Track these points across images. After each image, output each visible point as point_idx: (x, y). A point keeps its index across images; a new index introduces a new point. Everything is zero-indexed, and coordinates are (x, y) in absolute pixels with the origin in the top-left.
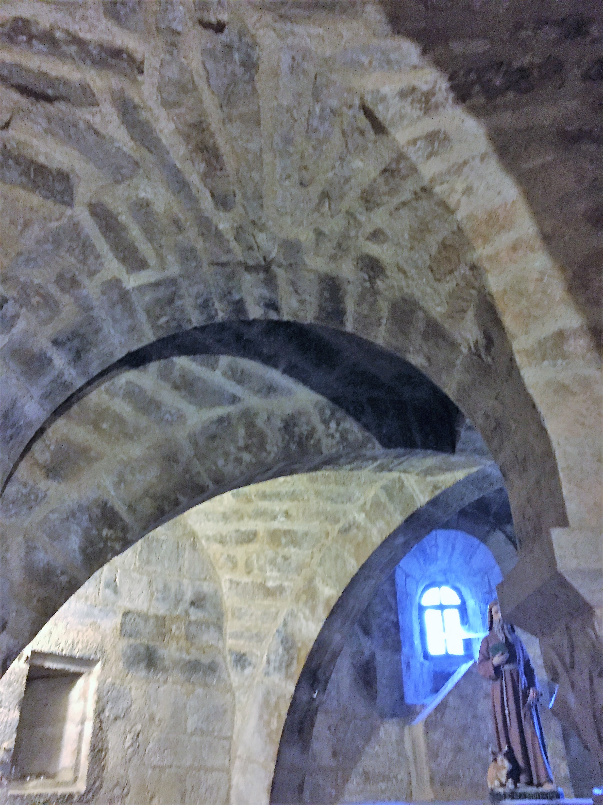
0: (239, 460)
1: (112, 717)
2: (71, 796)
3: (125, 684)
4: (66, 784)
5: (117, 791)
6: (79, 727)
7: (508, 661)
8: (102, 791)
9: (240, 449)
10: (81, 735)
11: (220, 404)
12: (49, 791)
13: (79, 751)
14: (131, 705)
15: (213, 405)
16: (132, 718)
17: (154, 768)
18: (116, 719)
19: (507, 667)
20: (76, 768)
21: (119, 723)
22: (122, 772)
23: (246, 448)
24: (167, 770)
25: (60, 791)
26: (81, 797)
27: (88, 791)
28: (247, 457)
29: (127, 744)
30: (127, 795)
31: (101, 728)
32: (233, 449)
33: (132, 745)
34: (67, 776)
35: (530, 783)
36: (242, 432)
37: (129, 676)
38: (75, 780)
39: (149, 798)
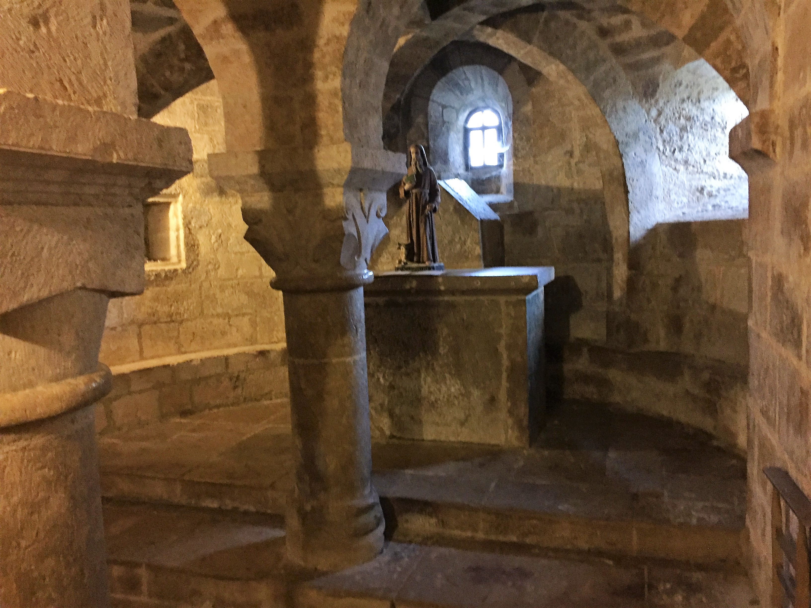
0: (182, 70)
1: (197, 226)
2: (176, 270)
3: (204, 207)
4: (174, 264)
5: (210, 267)
6: (176, 233)
7: (415, 187)
8: (200, 267)
9: (182, 60)
10: (178, 238)
11: (162, 27)
12: (167, 268)
13: (178, 246)
14: (211, 218)
15: (156, 29)
16: (214, 225)
18: (200, 227)
19: (414, 191)
20: (179, 256)
21: (204, 230)
22: (213, 256)
23: (187, 59)
24: (246, 255)
25: (172, 267)
26: (184, 271)
27: (188, 268)
28: (188, 66)
29: (213, 241)
30: (219, 267)
31: (190, 233)
32: (176, 62)
33: (217, 241)
34: (174, 259)
35: (419, 262)
36: (182, 47)
37: (207, 201)
38: (180, 261)
39: (235, 270)
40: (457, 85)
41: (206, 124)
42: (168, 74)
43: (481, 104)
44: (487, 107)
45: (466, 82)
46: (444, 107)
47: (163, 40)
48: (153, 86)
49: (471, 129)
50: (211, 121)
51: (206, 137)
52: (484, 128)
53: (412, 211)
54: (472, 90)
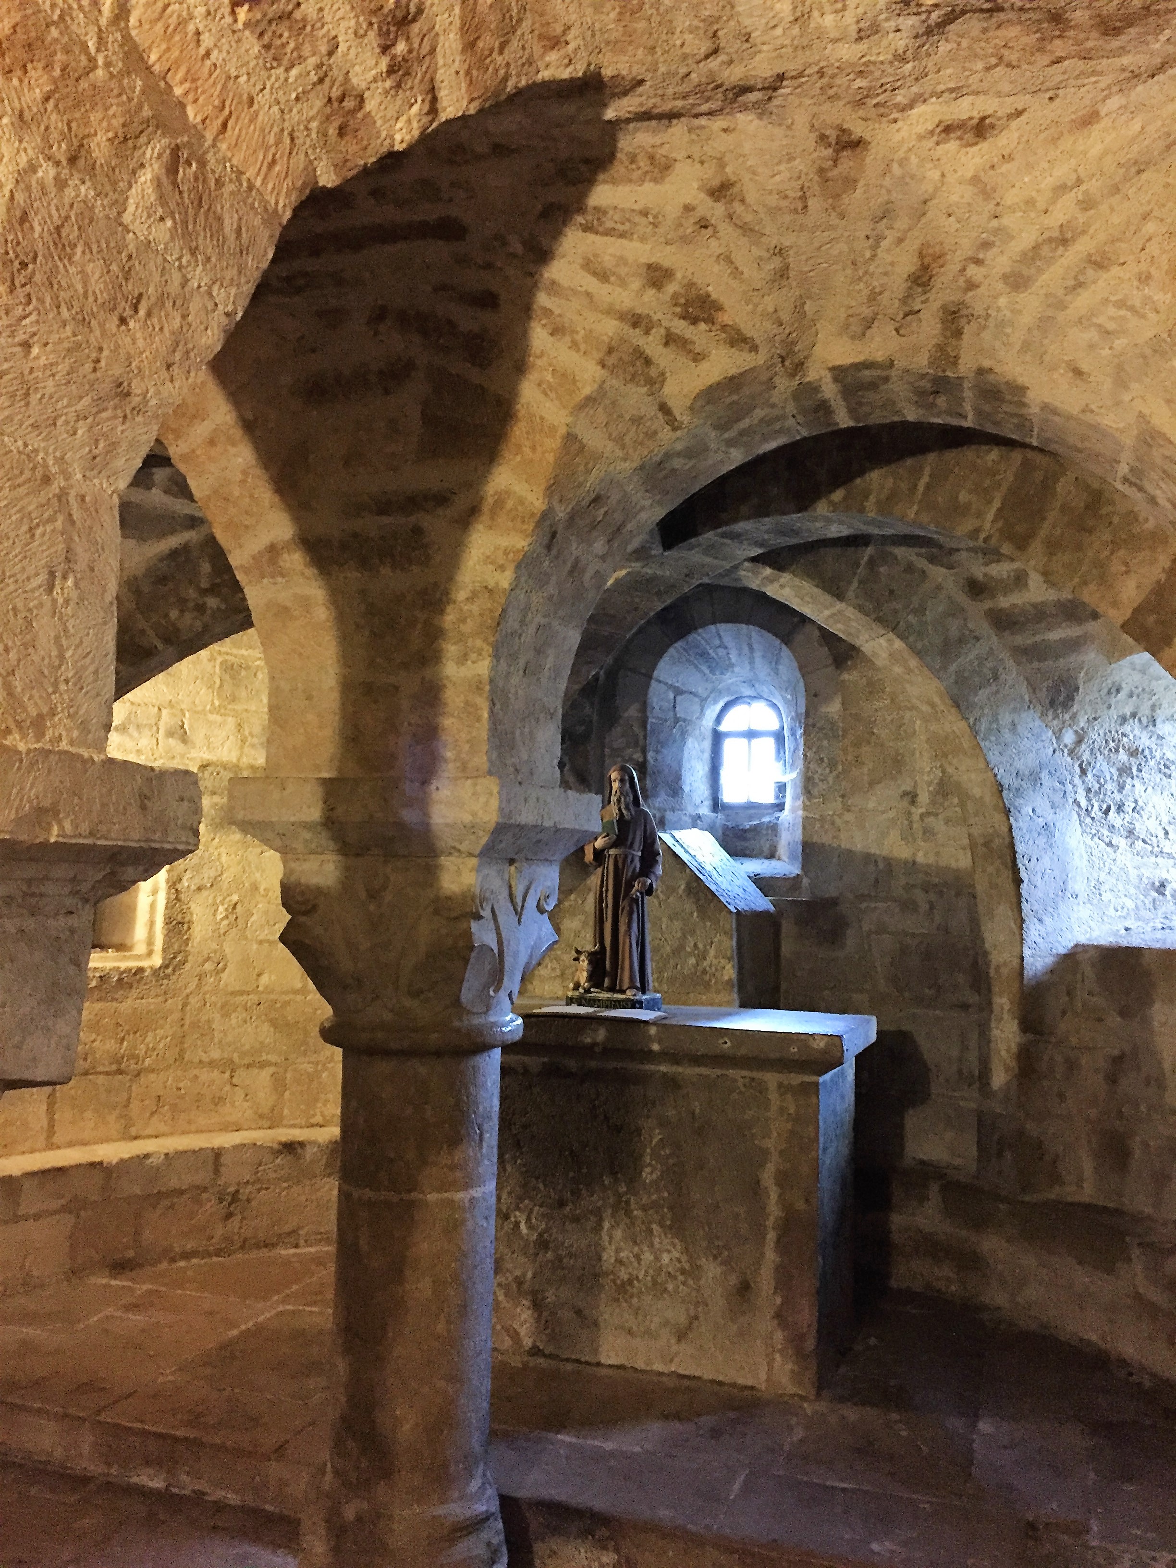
0: (200, 608)
1: (193, 887)
2: (141, 970)
3: (211, 850)
4: (138, 957)
5: (208, 966)
6: (151, 898)
7: (614, 845)
8: (188, 966)
9: (204, 592)
10: (153, 906)
11: (173, 532)
12: (123, 965)
13: (152, 924)
14: (222, 874)
16: (225, 885)
17: (261, 942)
18: (199, 889)
19: (612, 852)
20: (150, 942)
21: (205, 893)
22: (214, 946)
23: (213, 590)
25: (133, 964)
26: (156, 972)
27: (165, 966)
28: (212, 602)
29: (219, 917)
30: (224, 970)
31: (177, 899)
32: (192, 593)
33: (226, 917)
34: (140, 948)
35: (612, 989)
36: (206, 567)
37: (217, 840)
38: (150, 953)
39: (255, 976)
40: (704, 655)
41: (234, 699)
42: (174, 614)
43: (747, 691)
44: (758, 697)
45: (721, 652)
46: (678, 692)
47: (174, 554)
48: (143, 632)
49: (727, 735)
50: (243, 694)
51: (231, 721)
52: (751, 735)
53: (607, 890)
54: (732, 665)
